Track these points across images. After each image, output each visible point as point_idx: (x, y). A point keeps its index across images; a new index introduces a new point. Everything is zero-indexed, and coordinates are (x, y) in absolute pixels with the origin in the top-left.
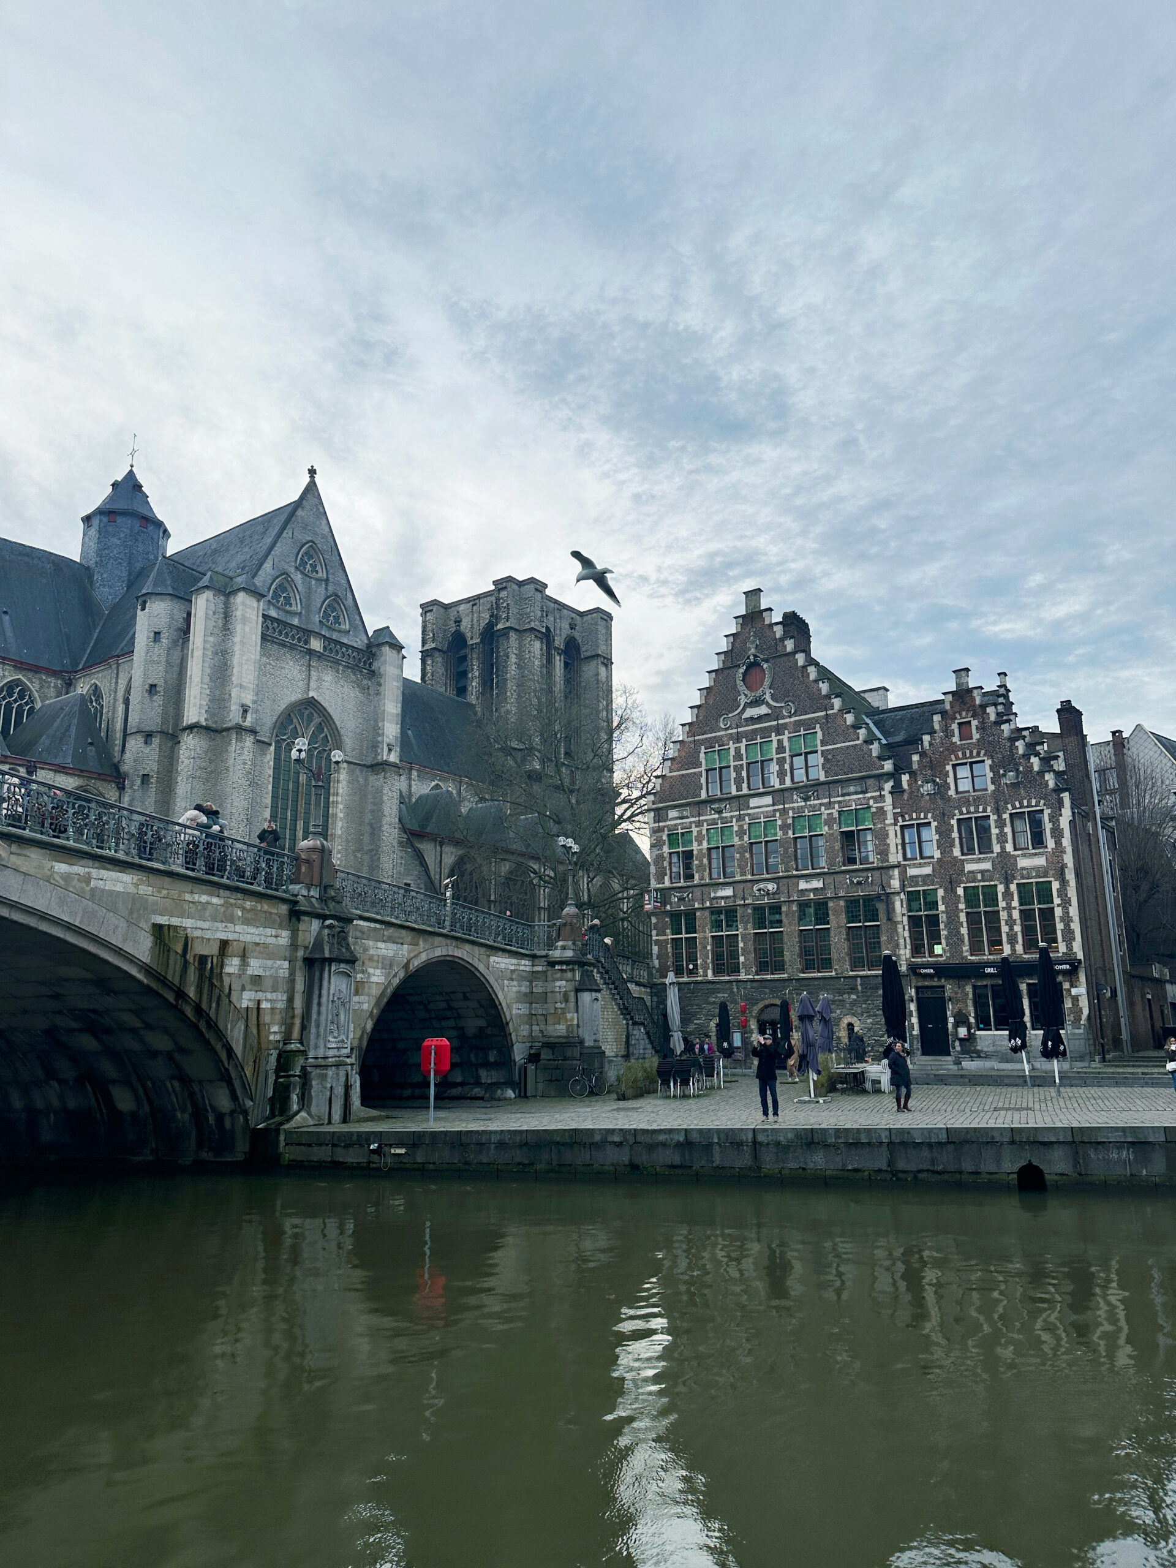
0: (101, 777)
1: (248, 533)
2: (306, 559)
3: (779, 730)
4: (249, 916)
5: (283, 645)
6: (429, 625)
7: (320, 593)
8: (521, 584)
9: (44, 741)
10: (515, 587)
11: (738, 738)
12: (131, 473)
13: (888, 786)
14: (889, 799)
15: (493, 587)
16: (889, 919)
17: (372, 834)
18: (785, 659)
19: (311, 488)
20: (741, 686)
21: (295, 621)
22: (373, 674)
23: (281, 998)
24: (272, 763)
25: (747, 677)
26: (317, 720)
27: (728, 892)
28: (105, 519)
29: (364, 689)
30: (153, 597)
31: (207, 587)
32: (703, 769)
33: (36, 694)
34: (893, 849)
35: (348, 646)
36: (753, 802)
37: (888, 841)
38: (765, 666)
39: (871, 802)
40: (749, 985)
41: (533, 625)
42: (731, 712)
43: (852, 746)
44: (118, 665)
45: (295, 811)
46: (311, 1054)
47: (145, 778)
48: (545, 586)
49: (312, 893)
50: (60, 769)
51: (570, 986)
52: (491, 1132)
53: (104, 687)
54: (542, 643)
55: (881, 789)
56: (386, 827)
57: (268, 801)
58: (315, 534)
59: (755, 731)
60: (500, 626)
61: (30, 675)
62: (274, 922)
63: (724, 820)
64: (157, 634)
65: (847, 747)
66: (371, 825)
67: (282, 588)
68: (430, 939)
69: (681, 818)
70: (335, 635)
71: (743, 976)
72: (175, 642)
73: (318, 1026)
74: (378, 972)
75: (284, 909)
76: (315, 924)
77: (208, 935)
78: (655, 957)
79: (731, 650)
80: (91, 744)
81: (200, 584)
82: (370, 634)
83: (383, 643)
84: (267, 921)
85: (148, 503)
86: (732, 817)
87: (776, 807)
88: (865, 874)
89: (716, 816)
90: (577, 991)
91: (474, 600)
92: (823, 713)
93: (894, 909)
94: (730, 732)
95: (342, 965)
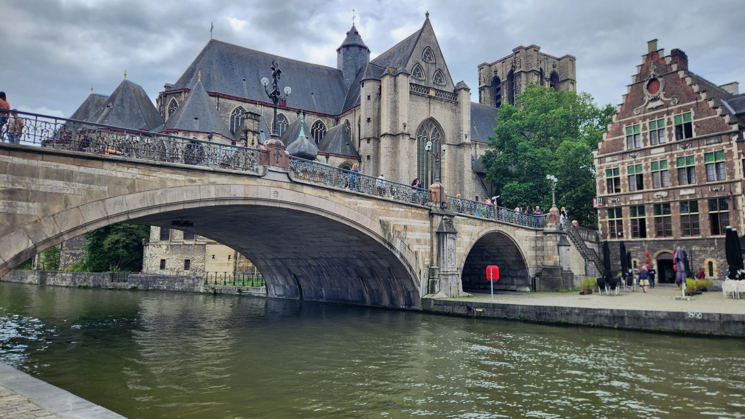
0: (352, 157)
1: (402, 47)
2: (426, 55)
3: (668, 113)
4: (414, 215)
5: (418, 95)
6: (482, 75)
7: (433, 69)
8: (527, 49)
9: (331, 144)
10: (524, 51)
11: (644, 119)
12: (354, 28)
13: (735, 138)
14: (735, 145)
15: (513, 53)
16: (735, 208)
17: (460, 175)
18: (672, 75)
19: (427, 22)
20: (646, 92)
21: (423, 84)
22: (457, 104)
23: (428, 248)
24: (417, 147)
25: (650, 87)
26: (434, 127)
27: (640, 197)
28: (345, 49)
29: (454, 111)
30: (366, 81)
31: (387, 74)
32: (625, 136)
33: (326, 126)
34: (737, 172)
35: (445, 92)
36: (653, 151)
37: (734, 168)
38: (660, 80)
39: (724, 148)
40: (652, 243)
41: (533, 68)
42: (640, 106)
43: (713, 118)
44: (355, 111)
45: (427, 167)
46: (442, 270)
47: (369, 157)
48: (539, 48)
49: (437, 206)
50: (338, 155)
51: (555, 244)
52: (518, 305)
53: (351, 121)
54: (538, 76)
55: (730, 140)
56: (466, 172)
57: (416, 163)
58: (430, 43)
59: (654, 115)
60: (516, 71)
61: (323, 118)
62: (423, 218)
63: (637, 161)
64: (369, 97)
65: (710, 119)
66: (460, 171)
67: (417, 69)
68: (488, 223)
69: (613, 161)
70: (440, 88)
71: (648, 238)
72: (376, 99)
73: (443, 259)
74: (466, 237)
75: (427, 212)
76: (440, 218)
77: (399, 223)
78: (600, 229)
79: (640, 74)
80: (348, 144)
81: (384, 73)
82: (455, 85)
83: (461, 89)
84: (421, 217)
85: (361, 39)
86: (641, 160)
87: (667, 153)
88: (720, 186)
89: (633, 159)
90: (559, 246)
91: (503, 60)
92: (695, 102)
93: (737, 203)
94: (640, 116)
95: (451, 235)
